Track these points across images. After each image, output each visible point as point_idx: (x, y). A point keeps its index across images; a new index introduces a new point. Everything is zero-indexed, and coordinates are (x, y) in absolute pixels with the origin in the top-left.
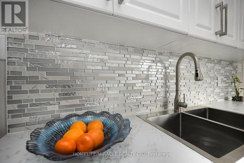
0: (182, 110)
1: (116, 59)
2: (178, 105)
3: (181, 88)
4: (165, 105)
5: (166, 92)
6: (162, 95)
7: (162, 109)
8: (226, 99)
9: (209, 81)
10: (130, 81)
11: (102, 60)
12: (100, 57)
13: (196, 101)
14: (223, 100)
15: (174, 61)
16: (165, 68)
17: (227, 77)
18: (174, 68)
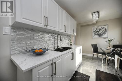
0: (58, 48)
1: (42, 35)
2: (58, 46)
3: (58, 43)
4: (55, 47)
5: (55, 44)
6: (54, 44)
7: (54, 48)
8: (69, 45)
9: (65, 41)
10: (46, 41)
11: (38, 35)
12: (38, 34)
13: (62, 46)
14: (68, 45)
15: (57, 35)
16: (55, 37)
17: (69, 40)
18: (57, 37)
